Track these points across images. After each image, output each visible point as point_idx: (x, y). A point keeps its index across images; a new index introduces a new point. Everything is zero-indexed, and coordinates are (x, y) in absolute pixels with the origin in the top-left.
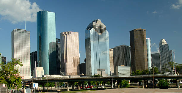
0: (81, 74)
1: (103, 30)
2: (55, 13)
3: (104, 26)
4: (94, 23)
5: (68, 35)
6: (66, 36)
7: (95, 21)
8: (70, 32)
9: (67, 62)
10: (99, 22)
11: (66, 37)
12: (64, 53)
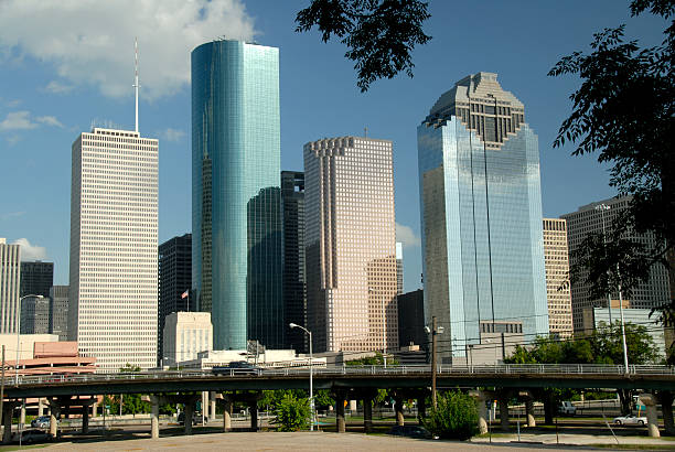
0: (403, 349)
1: (511, 126)
2: (277, 50)
3: (516, 104)
4: (461, 90)
5: (342, 153)
6: (332, 157)
7: (465, 83)
8: (351, 141)
9: (335, 286)
10: (489, 89)
11: (332, 161)
12: (319, 242)
